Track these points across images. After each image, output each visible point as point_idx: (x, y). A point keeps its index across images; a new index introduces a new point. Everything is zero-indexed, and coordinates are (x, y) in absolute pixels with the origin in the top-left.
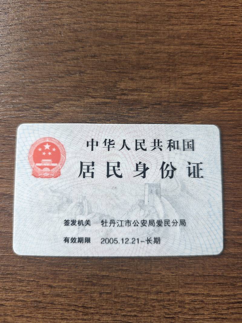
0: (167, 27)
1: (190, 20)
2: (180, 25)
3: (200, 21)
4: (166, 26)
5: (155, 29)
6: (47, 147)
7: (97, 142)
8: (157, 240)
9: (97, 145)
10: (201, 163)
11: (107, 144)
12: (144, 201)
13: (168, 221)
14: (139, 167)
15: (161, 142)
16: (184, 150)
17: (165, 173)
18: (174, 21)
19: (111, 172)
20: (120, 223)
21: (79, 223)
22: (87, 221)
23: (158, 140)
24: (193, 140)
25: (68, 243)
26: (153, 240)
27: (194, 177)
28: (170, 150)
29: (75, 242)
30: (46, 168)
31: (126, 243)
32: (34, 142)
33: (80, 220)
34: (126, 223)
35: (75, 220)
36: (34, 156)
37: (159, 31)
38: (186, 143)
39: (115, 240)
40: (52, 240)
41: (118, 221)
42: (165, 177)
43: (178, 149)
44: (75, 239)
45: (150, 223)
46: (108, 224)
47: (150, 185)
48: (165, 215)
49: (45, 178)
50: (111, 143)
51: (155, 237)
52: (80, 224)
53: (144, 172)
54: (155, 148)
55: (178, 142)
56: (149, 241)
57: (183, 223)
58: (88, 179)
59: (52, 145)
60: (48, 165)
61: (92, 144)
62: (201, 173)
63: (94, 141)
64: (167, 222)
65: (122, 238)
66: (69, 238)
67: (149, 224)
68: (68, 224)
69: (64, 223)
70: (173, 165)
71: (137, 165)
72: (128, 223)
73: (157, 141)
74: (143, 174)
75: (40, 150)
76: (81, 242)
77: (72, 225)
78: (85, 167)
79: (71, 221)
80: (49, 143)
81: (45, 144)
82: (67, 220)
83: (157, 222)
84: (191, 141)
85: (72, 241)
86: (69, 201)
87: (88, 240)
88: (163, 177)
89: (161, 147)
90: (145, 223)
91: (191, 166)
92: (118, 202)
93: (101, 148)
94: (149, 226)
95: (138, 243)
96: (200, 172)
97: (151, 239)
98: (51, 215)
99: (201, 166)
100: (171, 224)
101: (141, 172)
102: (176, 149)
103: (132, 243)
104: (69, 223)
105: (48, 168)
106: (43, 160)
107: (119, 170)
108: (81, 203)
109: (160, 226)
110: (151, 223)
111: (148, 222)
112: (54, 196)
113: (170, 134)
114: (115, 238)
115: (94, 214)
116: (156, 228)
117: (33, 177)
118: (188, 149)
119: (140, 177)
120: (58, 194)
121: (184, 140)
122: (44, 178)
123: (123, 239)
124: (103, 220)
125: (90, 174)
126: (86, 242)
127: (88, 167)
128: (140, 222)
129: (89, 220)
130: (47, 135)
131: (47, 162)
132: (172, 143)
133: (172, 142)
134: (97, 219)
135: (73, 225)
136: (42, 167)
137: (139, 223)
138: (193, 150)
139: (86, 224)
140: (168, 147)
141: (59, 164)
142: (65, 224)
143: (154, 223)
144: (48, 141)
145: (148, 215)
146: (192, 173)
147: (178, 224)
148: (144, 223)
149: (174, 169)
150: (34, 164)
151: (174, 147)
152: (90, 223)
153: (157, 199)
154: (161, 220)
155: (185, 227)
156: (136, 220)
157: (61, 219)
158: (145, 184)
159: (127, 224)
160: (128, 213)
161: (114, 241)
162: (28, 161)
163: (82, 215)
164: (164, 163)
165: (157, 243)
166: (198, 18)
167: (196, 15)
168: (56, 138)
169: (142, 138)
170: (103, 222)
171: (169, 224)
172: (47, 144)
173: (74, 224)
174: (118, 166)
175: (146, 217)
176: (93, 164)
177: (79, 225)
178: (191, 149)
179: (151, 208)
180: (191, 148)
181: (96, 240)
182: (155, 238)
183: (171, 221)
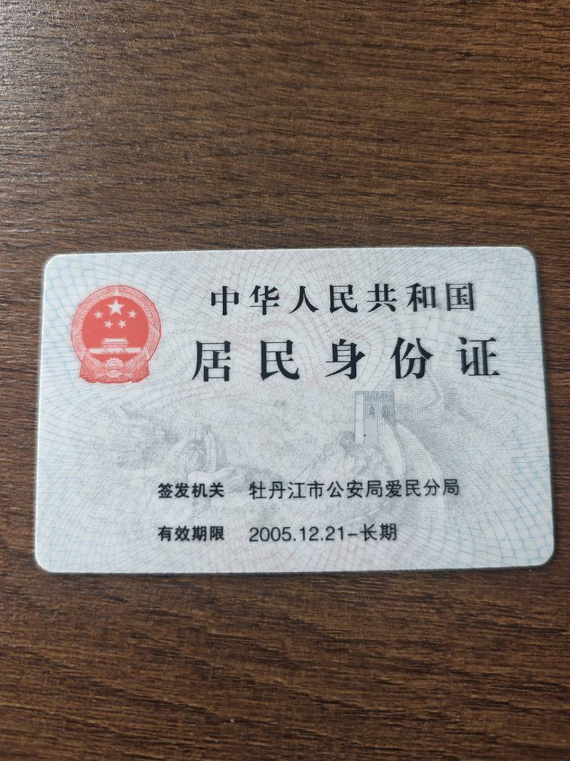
0: (456, 156)
1: (513, 140)
2: (488, 154)
3: (538, 145)
4: (452, 152)
5: (425, 159)
6: (116, 308)
7: (236, 295)
8: (389, 532)
9: (236, 301)
10: (492, 340)
11: (261, 298)
12: (354, 435)
13: (416, 483)
14: (339, 353)
15: (392, 290)
16: (449, 309)
17: (405, 365)
18: (473, 142)
19: (272, 366)
20: (295, 489)
21: (194, 492)
22: (214, 485)
23: (386, 286)
24: (470, 285)
25: (169, 540)
26: (379, 530)
27: (477, 373)
28: (415, 309)
29: (186, 538)
30: (114, 359)
31: (310, 539)
32: (83, 297)
33: (198, 485)
34: (311, 489)
35: (186, 484)
36: (84, 330)
37: (434, 166)
38: (454, 293)
39: (284, 533)
40: (129, 534)
41: (291, 483)
42: (405, 376)
43: (434, 305)
44: (185, 532)
45: (369, 488)
46: (267, 493)
47: (368, 397)
48: (409, 468)
49: (110, 383)
50: (270, 295)
51: (385, 524)
52: (197, 494)
53: (353, 364)
54: (378, 306)
55: (433, 289)
56: (369, 533)
57: (452, 487)
58: (217, 383)
59: (128, 304)
60: (118, 350)
61: (224, 299)
62: (493, 364)
63: (229, 291)
64: (412, 486)
65: (302, 528)
66: (172, 528)
67: (368, 492)
68: (169, 494)
69: (159, 492)
70: (424, 344)
71: (334, 347)
72: (316, 488)
73: (382, 288)
74: (350, 368)
75: (99, 315)
76: (200, 539)
77: (178, 497)
78: (208, 356)
79: (177, 487)
80: (121, 300)
81: (111, 300)
82: (165, 484)
83: (387, 486)
84: (467, 286)
85: (179, 537)
86: (170, 438)
87: (218, 533)
88: (398, 376)
89: (393, 303)
90: (358, 489)
91: (469, 347)
92: (289, 437)
93: (246, 309)
94: (367, 496)
95: (342, 538)
96: (491, 361)
97: (373, 529)
98: (126, 472)
99: (491, 347)
100: (424, 491)
101: (345, 364)
102: (430, 307)
103: (327, 539)
104: (171, 492)
105: (118, 359)
106: (108, 341)
107: (291, 360)
108: (200, 443)
109: (395, 495)
110: (374, 487)
111: (365, 486)
112: (133, 426)
113: (412, 270)
114: (284, 528)
115: (233, 469)
116: (387, 502)
117: (82, 382)
118: (459, 306)
119: (343, 377)
120: (144, 422)
121: (448, 285)
122: (107, 383)
123: (303, 530)
124: (254, 483)
125: (219, 372)
126: (214, 539)
127: (216, 354)
128: (344, 486)
129: (220, 483)
130: (114, 281)
131: (114, 345)
132: (420, 292)
133: (419, 289)
134: (239, 479)
135: (181, 496)
136: (103, 358)
137: (343, 490)
138: (472, 308)
139: (212, 493)
140: (410, 303)
141: (145, 349)
142: (160, 495)
143: (381, 488)
144: (117, 294)
145: (364, 469)
146: (470, 364)
147: (440, 490)
148: (354, 489)
149: (426, 355)
150: (84, 348)
151: (424, 301)
152: (222, 491)
153: (386, 428)
154: (398, 481)
155: (458, 498)
156: (335, 481)
157: (151, 482)
158: (357, 393)
159: (313, 491)
160: (315, 464)
161: (282, 536)
162: (70, 343)
163: (201, 473)
164: (400, 341)
165: (389, 539)
166: (533, 138)
167: (530, 128)
168: (137, 287)
169: (346, 281)
170: (254, 488)
171: (417, 492)
172: (116, 303)
173: (183, 495)
174: (289, 351)
175: (359, 473)
176: (227, 346)
177: (195, 496)
178: (466, 306)
179: (372, 450)
180: (466, 304)
181: (236, 531)
182: (383, 527)
183: (422, 484)
